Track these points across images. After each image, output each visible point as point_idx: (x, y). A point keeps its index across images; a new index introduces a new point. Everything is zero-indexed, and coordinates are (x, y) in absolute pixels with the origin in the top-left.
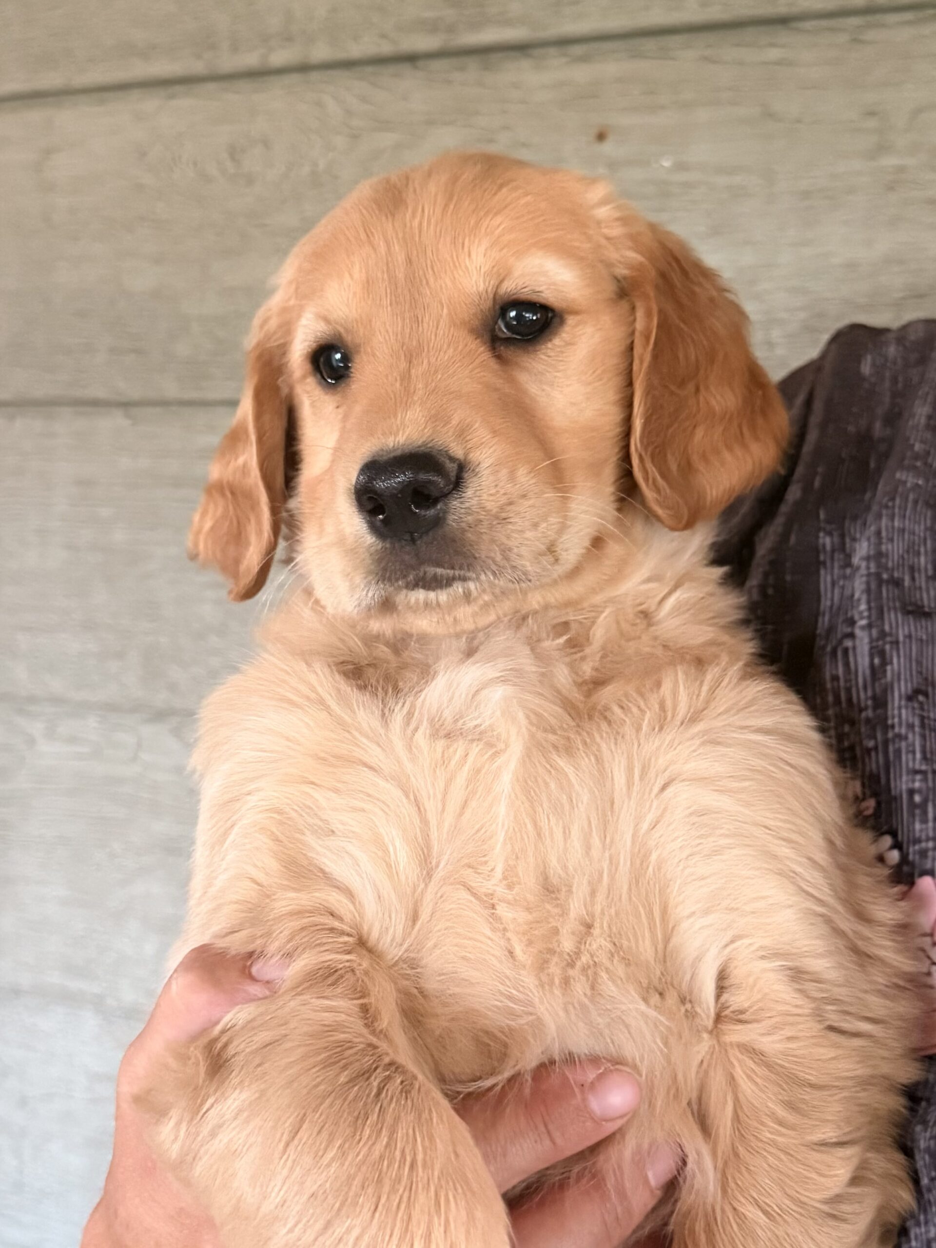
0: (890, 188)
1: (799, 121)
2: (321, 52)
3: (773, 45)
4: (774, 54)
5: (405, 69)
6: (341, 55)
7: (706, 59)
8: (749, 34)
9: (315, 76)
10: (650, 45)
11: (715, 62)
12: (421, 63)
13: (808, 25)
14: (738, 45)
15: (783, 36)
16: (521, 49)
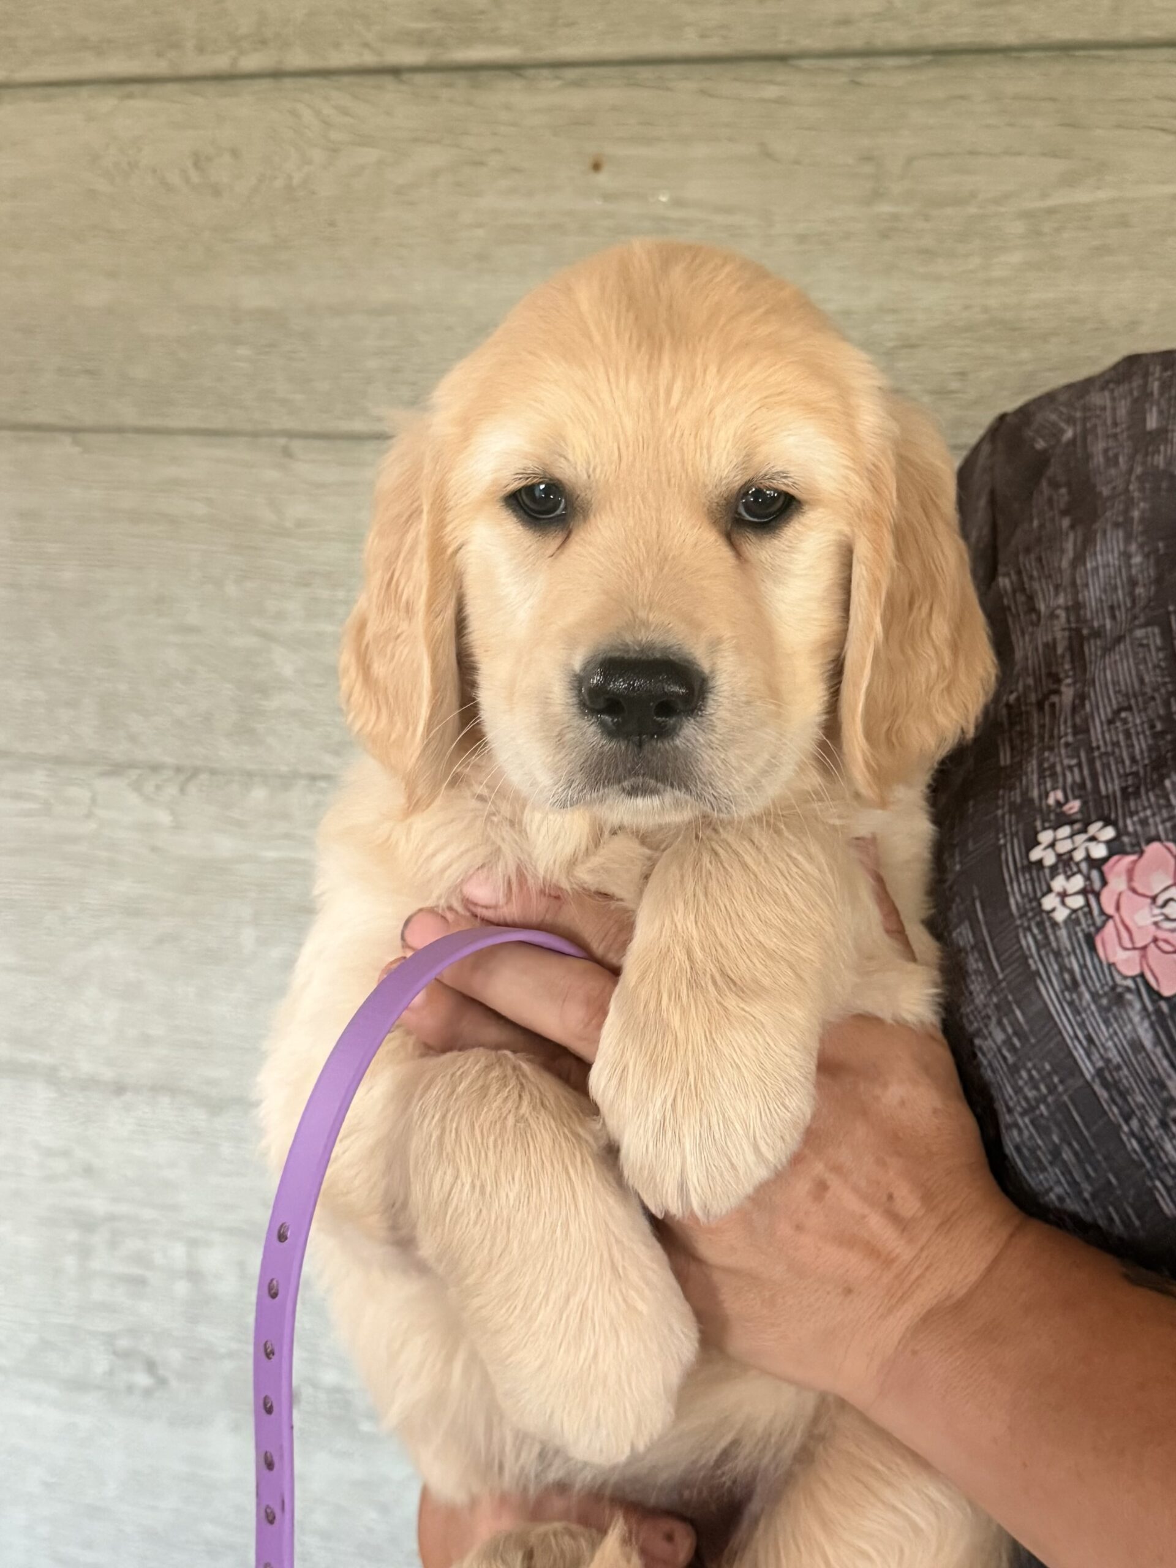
0: (885, 235)
1: (797, 162)
2: (298, 59)
3: (771, 82)
4: (771, 92)
5: (388, 81)
6: (318, 63)
7: (703, 92)
8: (748, 70)
9: (288, 83)
10: (645, 73)
11: (711, 96)
12: (406, 76)
13: (805, 63)
14: (735, 79)
15: (781, 73)
16: (513, 69)
